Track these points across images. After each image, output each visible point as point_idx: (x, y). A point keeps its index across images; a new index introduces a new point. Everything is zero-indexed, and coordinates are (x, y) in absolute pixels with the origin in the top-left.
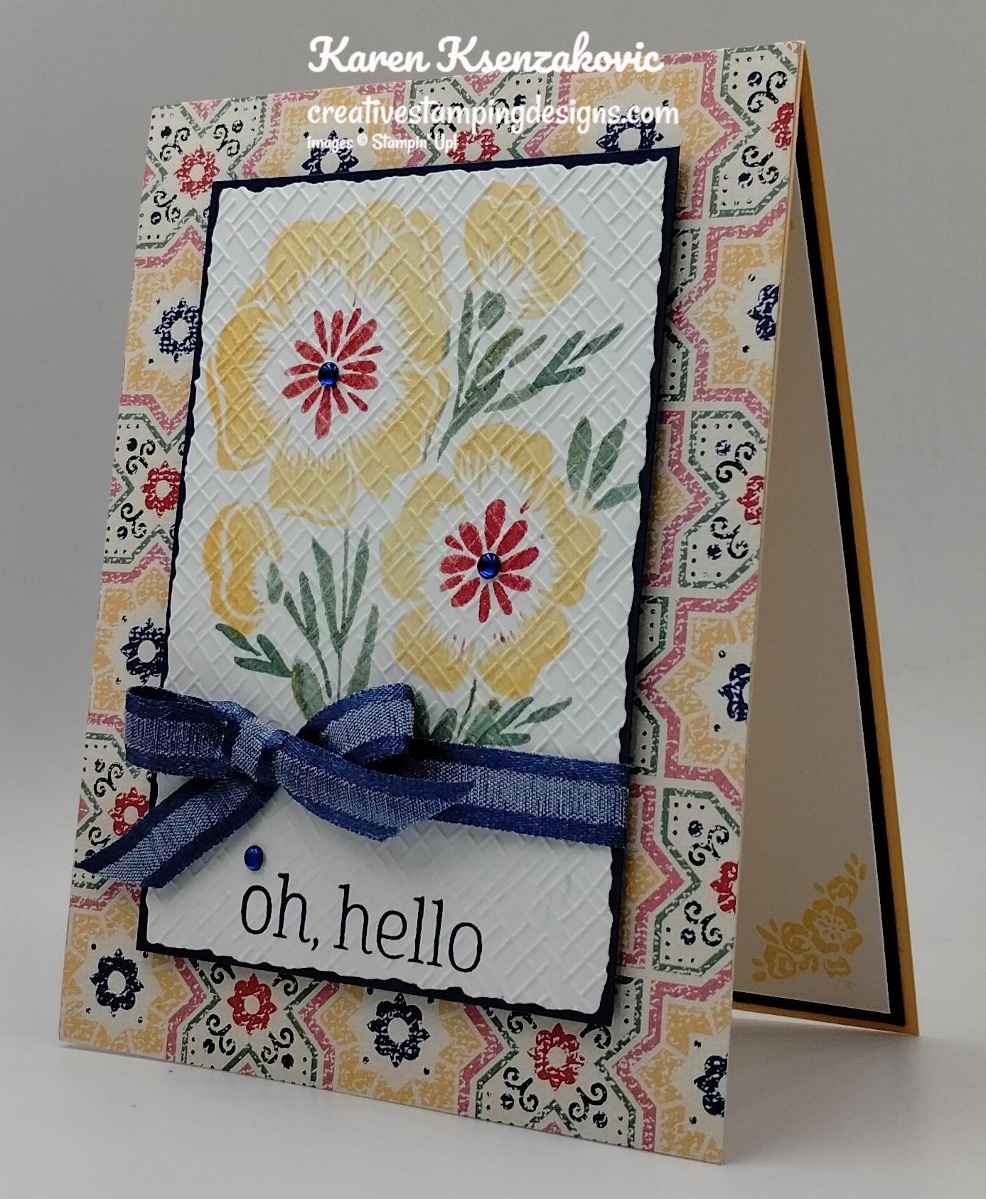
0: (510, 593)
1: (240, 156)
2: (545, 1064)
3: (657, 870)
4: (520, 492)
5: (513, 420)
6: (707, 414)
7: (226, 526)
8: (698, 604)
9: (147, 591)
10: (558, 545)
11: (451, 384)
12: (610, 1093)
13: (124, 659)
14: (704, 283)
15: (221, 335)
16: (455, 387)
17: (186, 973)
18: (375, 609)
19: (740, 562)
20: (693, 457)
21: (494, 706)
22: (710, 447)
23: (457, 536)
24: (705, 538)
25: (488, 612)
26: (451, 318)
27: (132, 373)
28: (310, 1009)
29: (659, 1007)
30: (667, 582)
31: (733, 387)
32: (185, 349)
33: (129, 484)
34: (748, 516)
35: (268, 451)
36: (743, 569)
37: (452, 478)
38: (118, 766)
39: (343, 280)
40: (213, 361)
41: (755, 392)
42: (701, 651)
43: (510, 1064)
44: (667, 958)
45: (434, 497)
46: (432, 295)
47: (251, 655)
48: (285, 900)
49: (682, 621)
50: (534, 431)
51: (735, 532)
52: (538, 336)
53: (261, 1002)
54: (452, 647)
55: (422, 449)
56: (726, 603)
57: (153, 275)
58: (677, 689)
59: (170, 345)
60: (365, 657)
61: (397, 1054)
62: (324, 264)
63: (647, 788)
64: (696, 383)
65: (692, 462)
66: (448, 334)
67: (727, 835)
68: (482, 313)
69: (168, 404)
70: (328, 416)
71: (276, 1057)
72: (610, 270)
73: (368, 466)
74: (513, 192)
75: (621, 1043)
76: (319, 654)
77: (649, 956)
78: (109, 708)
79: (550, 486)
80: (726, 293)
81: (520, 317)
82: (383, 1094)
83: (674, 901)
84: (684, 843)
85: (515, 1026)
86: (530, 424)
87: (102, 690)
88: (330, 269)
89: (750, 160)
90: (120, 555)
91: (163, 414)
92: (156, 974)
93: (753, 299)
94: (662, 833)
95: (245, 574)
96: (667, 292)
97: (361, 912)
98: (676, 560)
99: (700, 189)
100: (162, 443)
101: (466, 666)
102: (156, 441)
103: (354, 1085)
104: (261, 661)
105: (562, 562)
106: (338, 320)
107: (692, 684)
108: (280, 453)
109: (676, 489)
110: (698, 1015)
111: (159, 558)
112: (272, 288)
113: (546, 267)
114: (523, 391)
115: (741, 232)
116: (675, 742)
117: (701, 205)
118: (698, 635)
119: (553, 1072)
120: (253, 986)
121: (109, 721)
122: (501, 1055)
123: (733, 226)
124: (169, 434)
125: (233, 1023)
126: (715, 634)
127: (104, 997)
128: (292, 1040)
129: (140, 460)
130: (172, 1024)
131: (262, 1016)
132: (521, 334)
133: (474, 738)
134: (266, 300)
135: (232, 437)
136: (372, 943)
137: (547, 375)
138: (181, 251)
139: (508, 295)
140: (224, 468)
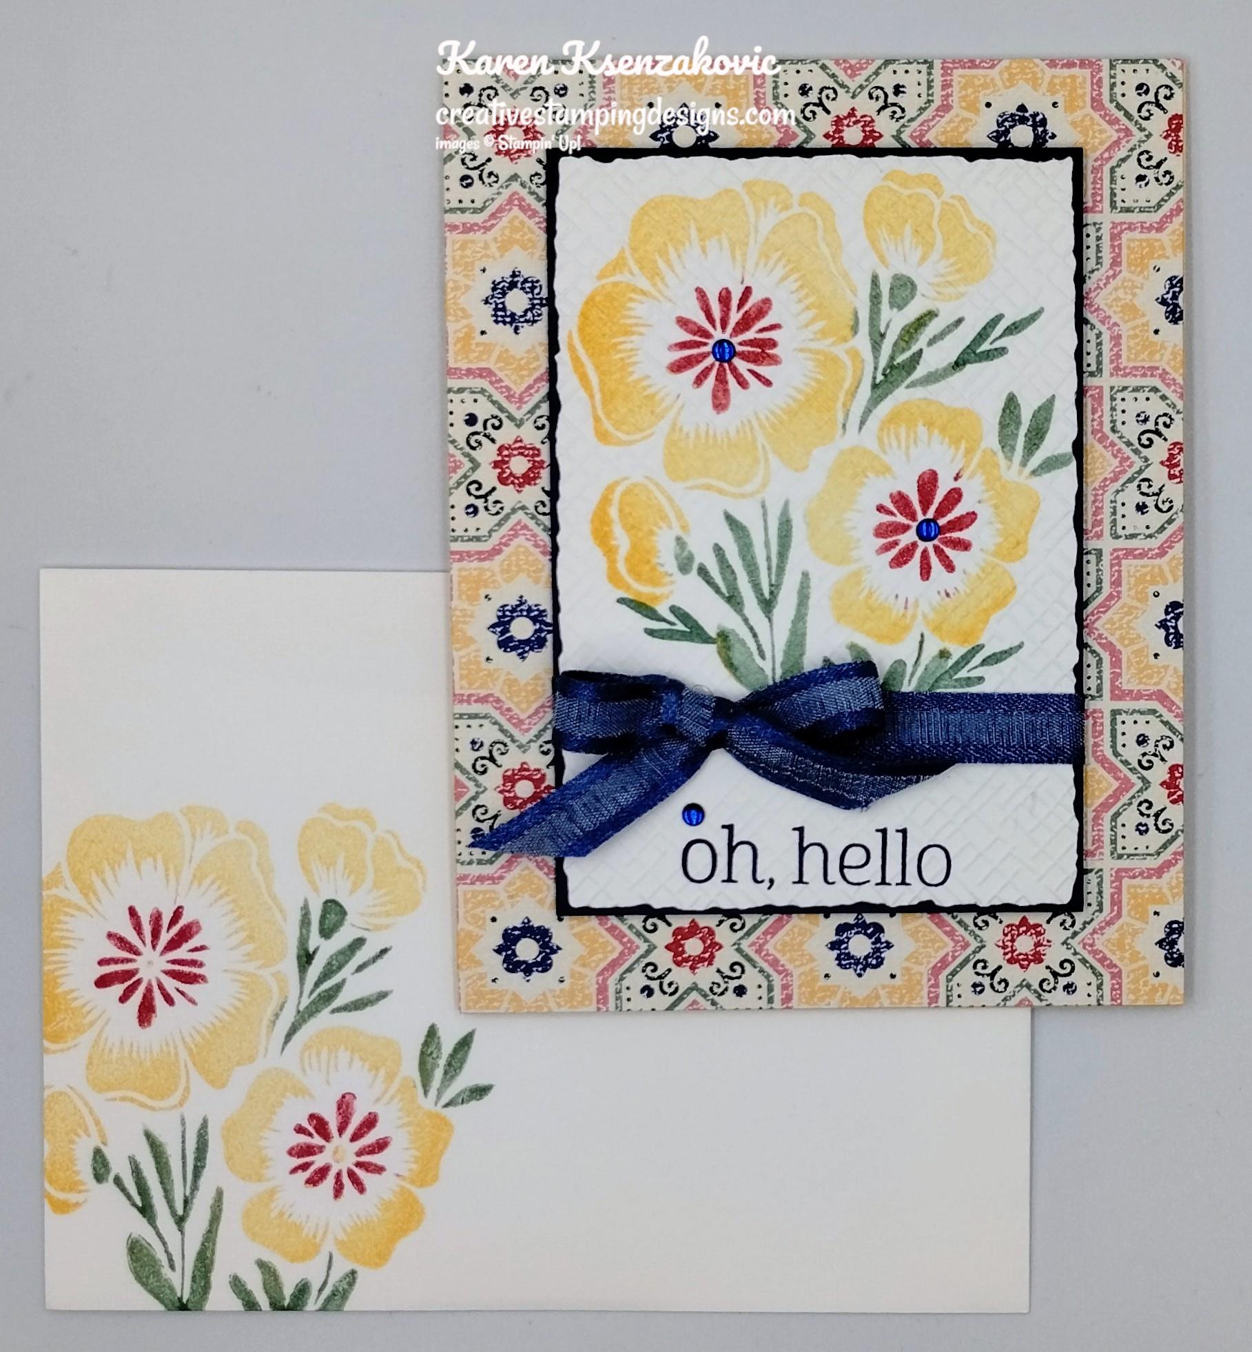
0: (952, 554)
2: (1013, 951)
3: (1109, 778)
4: (951, 461)
5: (936, 395)
6: (1125, 388)
7: (615, 501)
8: (1130, 553)
9: (514, 568)
10: (997, 508)
11: (866, 363)
12: (1078, 965)
13: (493, 639)
14: (1111, 273)
15: (584, 304)
16: (870, 364)
17: (612, 930)
18: (805, 575)
19: (1166, 516)
20: (1114, 426)
21: (944, 654)
22: (1130, 417)
23: (888, 504)
24: (1132, 496)
25: (929, 572)
26: (857, 300)
27: (459, 346)
28: (761, 941)
29: (1119, 889)
30: (1099, 536)
31: (1147, 365)
32: (527, 321)
33: (472, 460)
34: (1171, 477)
36: (1170, 521)
37: (877, 450)
38: (502, 743)
40: (576, 335)
41: (1167, 369)
42: (1137, 593)
43: (979, 956)
44: (1123, 848)
47: (664, 626)
48: (731, 849)
49: (1117, 568)
50: (961, 406)
51: (1160, 490)
52: (955, 318)
53: (704, 942)
54: (894, 605)
55: (840, 424)
56: (1157, 551)
57: (473, 242)
58: (1117, 625)
59: (506, 316)
60: (799, 619)
61: (860, 966)
62: (701, 239)
63: (1095, 711)
64: (1112, 362)
65: (1113, 430)
66: (855, 314)
67: (1171, 743)
68: (892, 294)
69: (513, 378)
70: (726, 391)
71: (726, 989)
72: (1028, 258)
75: (1086, 923)
76: (746, 620)
77: (1107, 849)
78: (481, 687)
79: (982, 456)
80: (1133, 282)
81: (934, 300)
82: (848, 1002)
83: (1127, 802)
84: (1133, 753)
85: (981, 924)
86: (956, 399)
87: (469, 669)
89: (1145, 163)
90: (472, 533)
91: (508, 388)
92: (574, 934)
93: (1159, 288)
94: (1112, 747)
95: (646, 547)
96: (1079, 279)
97: (819, 849)
98: (1106, 516)
99: (1098, 186)
100: (511, 418)
101: (911, 622)
102: (503, 416)
103: (816, 1000)
104: (678, 631)
105: (1002, 523)
106: (725, 298)
107: (1129, 622)
108: (673, 428)
109: (1101, 454)
110: (1155, 891)
111: (524, 535)
113: (956, 253)
114: (944, 369)
115: (1142, 227)
116: (1117, 670)
117: (1101, 201)
118: (1133, 580)
119: (1021, 957)
120: (693, 930)
121: (483, 700)
122: (969, 951)
123: (1135, 221)
124: (519, 408)
125: (673, 967)
126: (1148, 578)
127: (513, 965)
128: (743, 972)
129: (485, 435)
130: (601, 978)
131: (707, 955)
132: (937, 315)
133: (925, 685)
134: (632, 274)
135: (610, 413)
136: (834, 875)
137: (968, 354)
138: (506, 219)
139: (918, 278)
140: (604, 443)
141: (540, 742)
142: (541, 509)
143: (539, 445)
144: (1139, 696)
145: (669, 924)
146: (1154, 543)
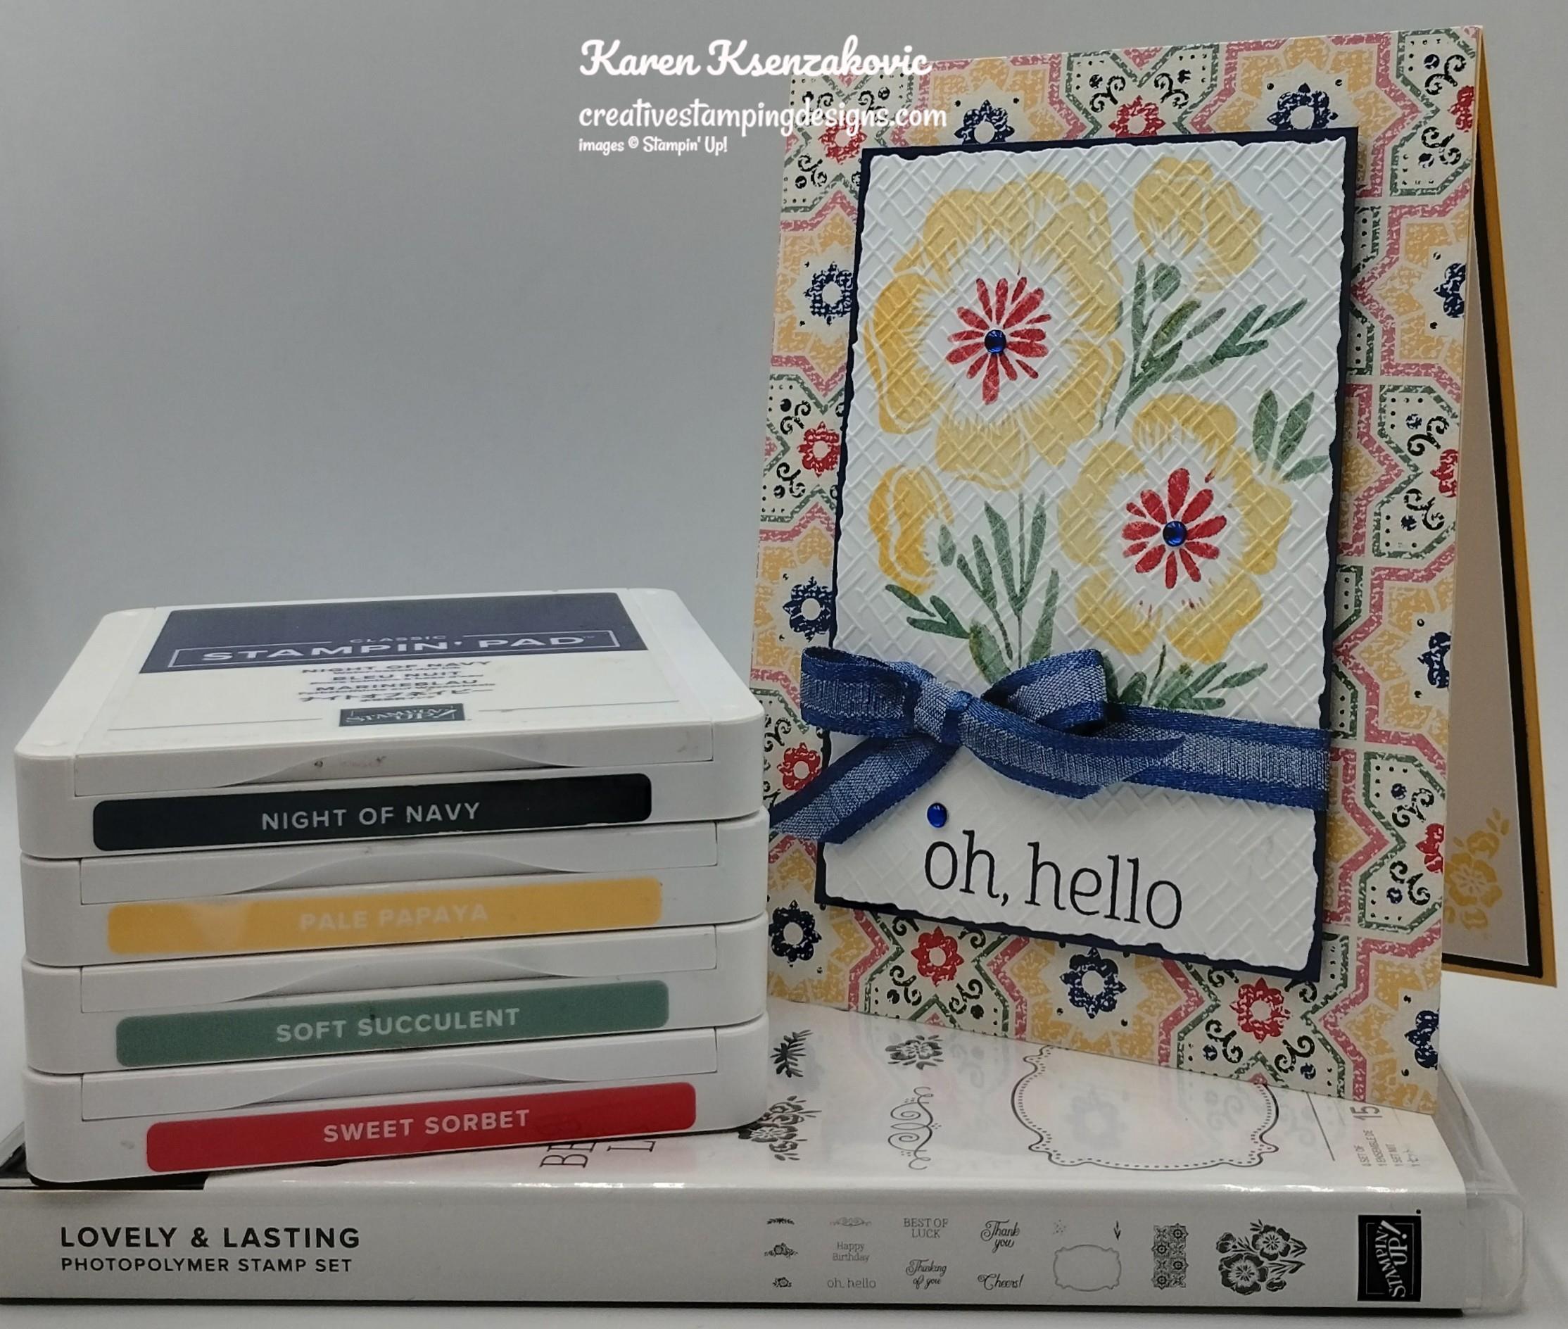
0: (1198, 560)
2: (1248, 1017)
3: (1360, 830)
4: (1204, 461)
5: (1194, 390)
6: (1396, 388)
7: (892, 488)
8: (1393, 573)
9: (809, 550)
10: (1247, 514)
11: (1127, 354)
12: (1318, 1045)
13: (787, 617)
14: (1387, 261)
15: (878, 300)
16: (1131, 357)
17: (865, 926)
18: (1055, 573)
19: (1436, 533)
20: (1383, 429)
21: (1185, 670)
22: (1401, 420)
23: (1139, 504)
24: (1398, 509)
25: (1175, 579)
26: (1123, 289)
27: (782, 335)
28: (999, 961)
29: (1366, 964)
30: (1360, 551)
31: (1422, 362)
32: (838, 312)
33: (784, 444)
34: (1443, 489)
35: (934, 416)
36: (1440, 540)
37: (1131, 447)
38: (786, 722)
39: (1005, 249)
40: (871, 325)
41: (1445, 368)
42: (1399, 620)
43: (1212, 1017)
44: (1372, 916)
45: (1113, 465)
46: (1103, 266)
47: (925, 616)
48: (971, 856)
49: (1378, 589)
50: (1216, 402)
51: (1430, 504)
52: (1217, 309)
53: (947, 954)
54: (1139, 612)
55: (1098, 417)
56: (1423, 573)
57: (800, 238)
58: (1374, 656)
59: (822, 307)
60: (1047, 620)
61: (1092, 1007)
62: (986, 232)
63: (1347, 752)
64: (1383, 358)
65: (1382, 434)
66: (1121, 305)
67: (1431, 798)
68: (1156, 286)
69: (822, 366)
70: (996, 383)
71: (965, 1007)
72: (1291, 246)
73: (1042, 432)
74: (1184, 167)
75: (1327, 998)
76: (997, 616)
77: (1355, 913)
78: (773, 664)
79: (1236, 457)
80: (1410, 270)
81: (1197, 290)
82: (1079, 1045)
83: (1378, 861)
84: (1387, 804)
85: (1215, 980)
86: (1212, 395)
87: (765, 646)
88: (991, 239)
89: (1430, 141)
90: (778, 513)
91: (818, 376)
92: (834, 926)
93: (1440, 277)
94: (1364, 795)
95: (915, 536)
96: (1350, 268)
97: (1052, 869)
98: (1369, 530)
99: (1378, 167)
100: (818, 404)
101: (1154, 631)
102: (811, 402)
103: (1048, 1035)
104: (936, 622)
105: (1251, 530)
106: (1002, 288)
107: (1390, 652)
108: (947, 417)
109: (1367, 462)
110: (1407, 972)
111: (822, 518)
112: (931, 256)
113: (1222, 241)
114: (1203, 363)
115: (1424, 211)
116: (1374, 707)
117: (1380, 184)
118: (1395, 604)
119: (1258, 1025)
120: (938, 938)
121: (774, 677)
122: (1203, 1009)
123: (1415, 205)
124: (825, 395)
125: (918, 974)
126: (1412, 603)
127: (780, 948)
128: (981, 992)
129: (795, 421)
130: (853, 975)
131: (949, 968)
132: (1198, 307)
133: (1165, 702)
134: (924, 266)
135: (894, 403)
136: (1065, 899)
137: (1228, 347)
138: (830, 215)
139: (1183, 267)
140: (887, 431)
142: (832, 492)
143: (838, 431)
144: (1396, 739)
145: (916, 929)
146: (1421, 564)
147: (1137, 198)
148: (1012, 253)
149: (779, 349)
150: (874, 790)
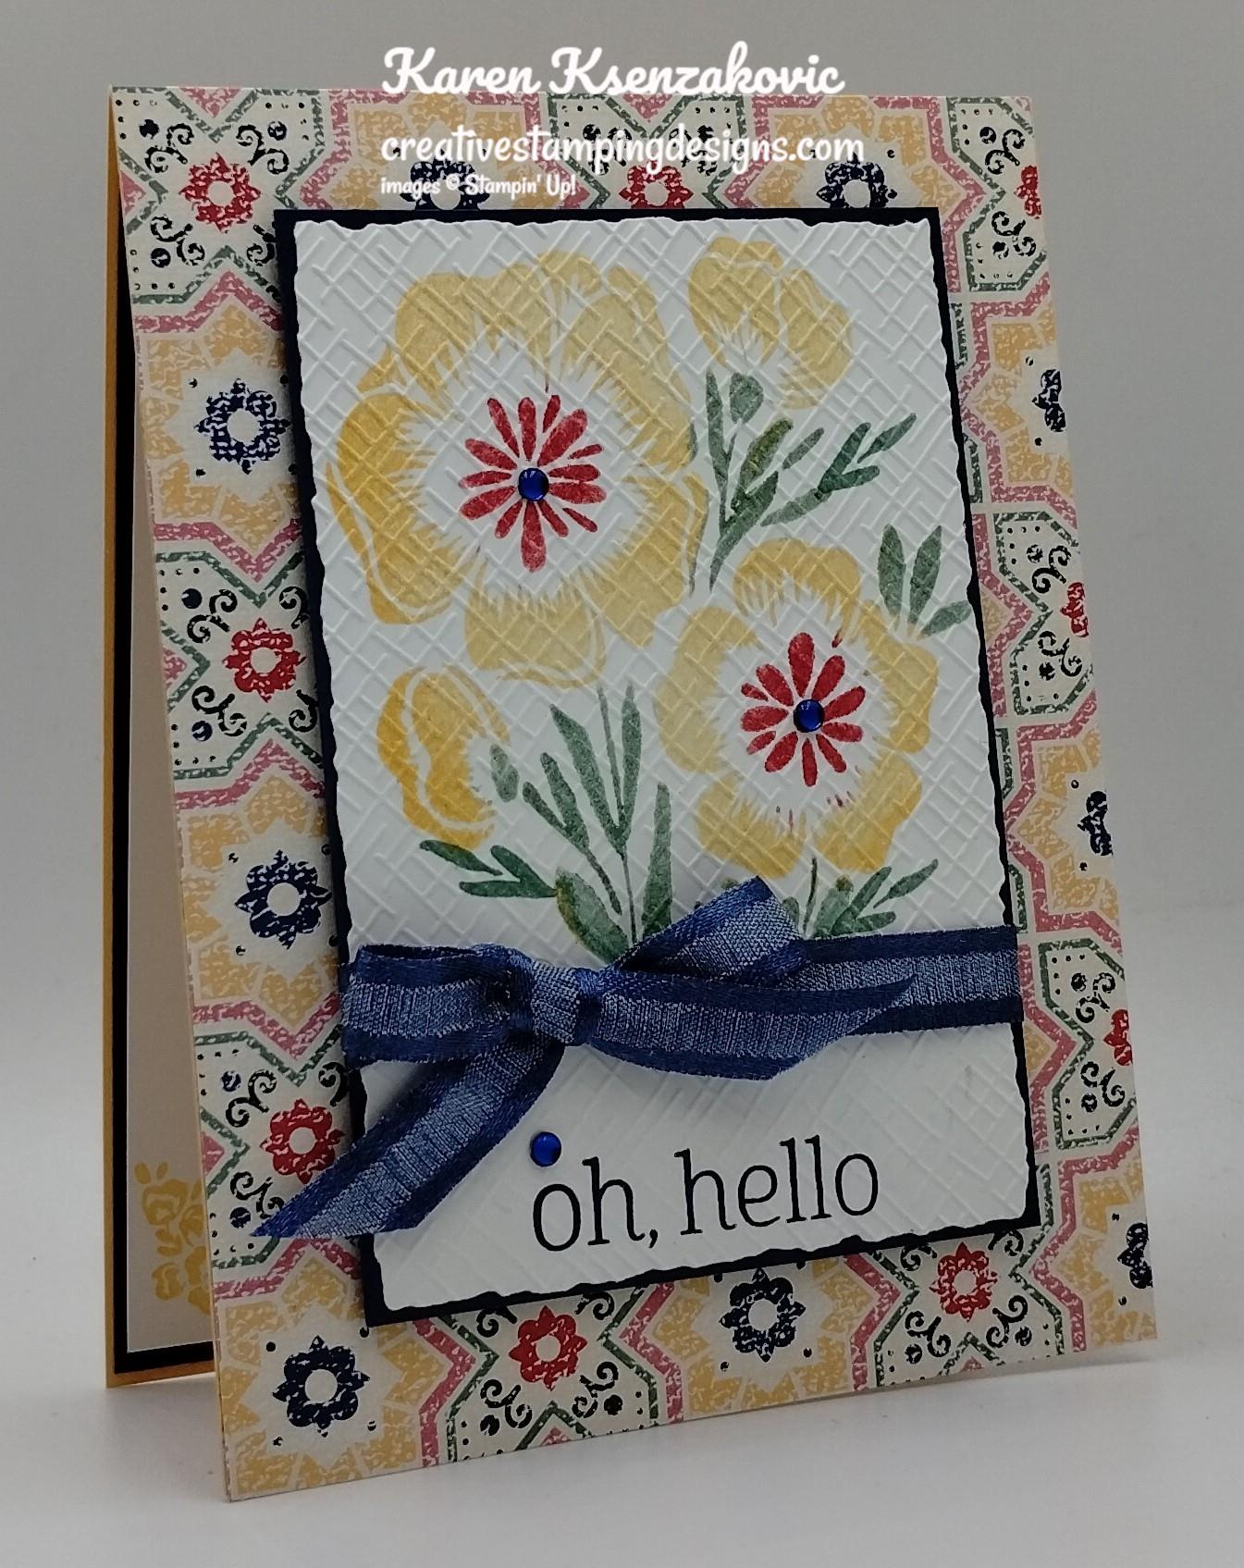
0: (840, 746)
1: (292, 175)
2: (953, 1295)
3: (1047, 1037)
4: (828, 620)
5: (802, 534)
6: (1010, 516)
7: (408, 703)
9: (267, 812)
10: (888, 681)
11: (710, 491)
12: (1031, 1301)
13: (245, 918)
14: (978, 367)
15: (342, 432)
16: (716, 495)
17: (436, 1338)
18: (662, 789)
19: (1076, 680)
20: (1005, 565)
21: (843, 885)
22: (1021, 554)
23: (757, 684)
24: (1033, 657)
25: (816, 773)
26: (693, 408)
27: (167, 493)
28: (635, 1327)
29: (1070, 1190)
30: (1005, 711)
31: (1033, 485)
32: (259, 454)
33: (198, 658)
34: (1076, 628)
35: (455, 593)
36: (1080, 687)
37: (736, 612)
38: (267, 1074)
39: (523, 357)
40: (335, 470)
41: (1057, 489)
42: (1053, 784)
43: (912, 1309)
44: (1070, 1132)
45: (716, 637)
46: (661, 377)
47: (487, 877)
48: (598, 1193)
49: (1026, 753)
50: (830, 546)
51: (1065, 646)
52: (813, 430)
53: (562, 1340)
54: (777, 822)
55: (687, 577)
56: (1069, 727)
57: (175, 343)
58: (1036, 830)
59: (230, 447)
60: (661, 853)
61: (766, 1345)
62: (489, 333)
63: (1025, 948)
64: (992, 483)
66: (692, 428)
67: (1112, 981)
68: (734, 402)
69: (246, 535)
70: (540, 541)
71: (595, 1405)
72: (888, 351)
74: (745, 251)
75: (1035, 1243)
76: (592, 860)
77: (1052, 1135)
78: (232, 993)
79: (864, 612)
80: (1004, 377)
81: (785, 406)
82: (755, 1400)
83: (1069, 1068)
84: (1069, 1000)
85: (911, 1262)
86: (824, 538)
87: (214, 968)
88: (500, 343)
89: (1002, 229)
90: (205, 764)
91: (241, 551)
92: (386, 1354)
93: (1037, 387)
94: (1045, 995)
95: (454, 766)
97: (711, 1179)
98: (1007, 685)
99: (953, 256)
100: (248, 593)
101: (800, 843)
102: (236, 591)
103: (712, 1403)
104: (504, 882)
105: (895, 700)
106: (526, 410)
107: (1048, 823)
108: (476, 595)
109: (995, 605)
110: (1112, 1186)
111: (278, 761)
113: (806, 345)
114: (807, 499)
115: (1008, 309)
116: (1041, 890)
117: (960, 276)
118: (1046, 767)
119: (963, 1301)
120: (546, 1322)
121: (235, 1012)
122: (899, 1302)
123: (998, 301)
124: (258, 579)
125: (522, 1383)
126: (1064, 763)
127: (302, 1414)
128: (615, 1377)
129: (213, 620)
130: (425, 1415)
131: (566, 1359)
132: (790, 427)
133: (825, 930)
134: (404, 383)
135: (390, 578)
136: (733, 1214)
137: (834, 477)
138: (219, 310)
139: (763, 379)
140: (387, 622)
141: (319, 1067)
142: (298, 722)
143: (289, 631)
144: (1068, 923)
145: (513, 1320)
146: (1067, 717)
147: (692, 288)
148: (534, 364)
149: (165, 515)
150: (464, 1134)
